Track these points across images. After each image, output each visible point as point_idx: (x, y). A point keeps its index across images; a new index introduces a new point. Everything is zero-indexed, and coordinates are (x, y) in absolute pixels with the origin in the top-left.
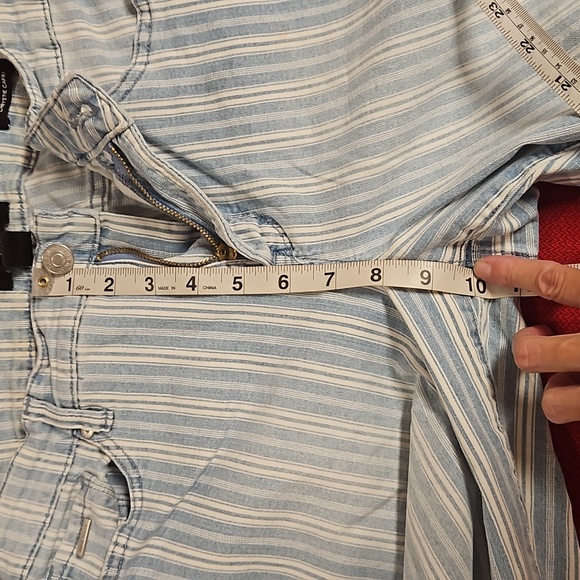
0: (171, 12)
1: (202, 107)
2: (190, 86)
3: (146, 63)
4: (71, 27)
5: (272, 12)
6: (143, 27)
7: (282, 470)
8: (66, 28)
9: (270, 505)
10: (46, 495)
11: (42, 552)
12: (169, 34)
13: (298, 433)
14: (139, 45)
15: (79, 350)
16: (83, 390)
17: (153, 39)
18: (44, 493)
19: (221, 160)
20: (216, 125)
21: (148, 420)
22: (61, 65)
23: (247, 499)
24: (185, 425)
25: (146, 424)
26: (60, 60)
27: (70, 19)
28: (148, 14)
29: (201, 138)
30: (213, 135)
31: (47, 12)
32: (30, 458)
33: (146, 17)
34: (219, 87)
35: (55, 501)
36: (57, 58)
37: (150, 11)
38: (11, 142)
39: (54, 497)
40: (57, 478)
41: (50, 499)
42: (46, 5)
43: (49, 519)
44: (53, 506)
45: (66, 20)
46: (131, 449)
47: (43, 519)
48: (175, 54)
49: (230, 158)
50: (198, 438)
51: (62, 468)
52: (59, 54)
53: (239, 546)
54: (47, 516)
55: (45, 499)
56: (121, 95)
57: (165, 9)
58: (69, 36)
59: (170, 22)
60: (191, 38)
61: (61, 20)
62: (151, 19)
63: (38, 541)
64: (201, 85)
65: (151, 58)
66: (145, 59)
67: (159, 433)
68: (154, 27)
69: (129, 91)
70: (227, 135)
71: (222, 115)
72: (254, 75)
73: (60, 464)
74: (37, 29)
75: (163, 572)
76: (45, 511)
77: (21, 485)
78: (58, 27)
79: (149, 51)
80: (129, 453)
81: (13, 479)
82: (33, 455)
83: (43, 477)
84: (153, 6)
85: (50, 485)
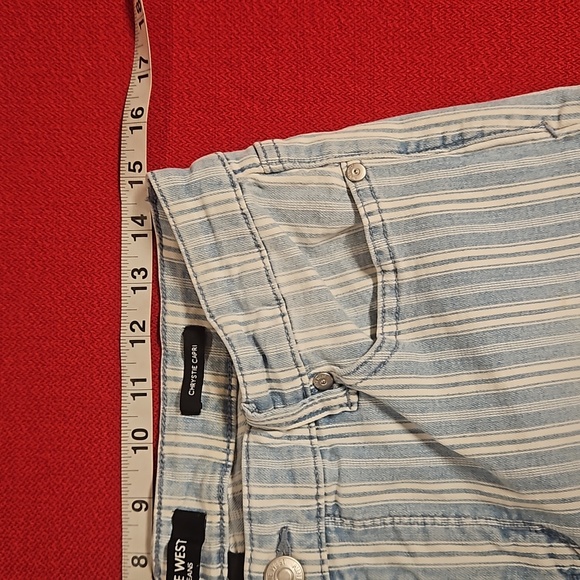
0: (423, 271)
1: (473, 388)
2: (454, 360)
3: (397, 333)
4: (300, 276)
5: (546, 273)
6: (388, 290)
8: (292, 278)
12: (422, 298)
14: (384, 312)
17: (402, 304)
19: (506, 460)
20: (494, 412)
22: (288, 325)
26: (286, 318)
27: (298, 267)
28: (393, 274)
29: (475, 429)
30: (491, 425)
31: (266, 260)
33: (391, 278)
34: (494, 364)
36: (283, 315)
37: (396, 271)
38: (203, 430)
42: (265, 253)
45: (292, 268)
48: (431, 321)
49: (516, 457)
52: (285, 311)
56: (373, 367)
57: (416, 268)
58: (298, 287)
59: (422, 284)
60: (449, 302)
61: (285, 269)
62: (397, 280)
64: (467, 359)
65: (401, 327)
66: (393, 329)
68: (404, 290)
69: (384, 363)
70: (510, 426)
71: (502, 399)
72: (535, 349)
74: (257, 284)
78: (282, 278)
79: (397, 319)
84: (401, 265)
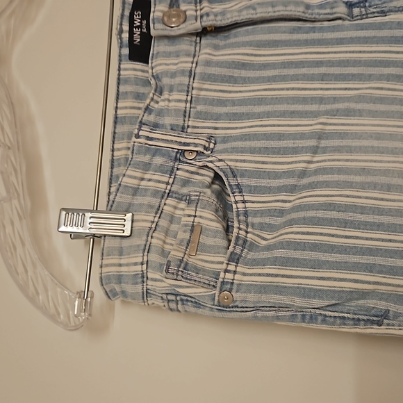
7: (381, 162)
9: (375, 187)
10: (151, 207)
11: (153, 249)
13: (390, 134)
15: (195, 85)
16: (194, 118)
18: (150, 206)
21: (246, 140)
23: (354, 184)
24: (280, 140)
25: (243, 143)
32: (135, 178)
35: (160, 212)
39: (158, 210)
40: (160, 194)
41: (155, 210)
43: (155, 224)
44: (158, 215)
46: (231, 160)
47: (149, 225)
50: (294, 148)
51: (164, 186)
53: (352, 222)
54: (153, 222)
55: (150, 210)
63: (147, 241)
67: (255, 148)
73: (163, 182)
75: (284, 249)
76: (151, 218)
77: (128, 201)
80: (230, 163)
81: (121, 197)
82: (139, 175)
83: (149, 193)
85: (155, 200)
